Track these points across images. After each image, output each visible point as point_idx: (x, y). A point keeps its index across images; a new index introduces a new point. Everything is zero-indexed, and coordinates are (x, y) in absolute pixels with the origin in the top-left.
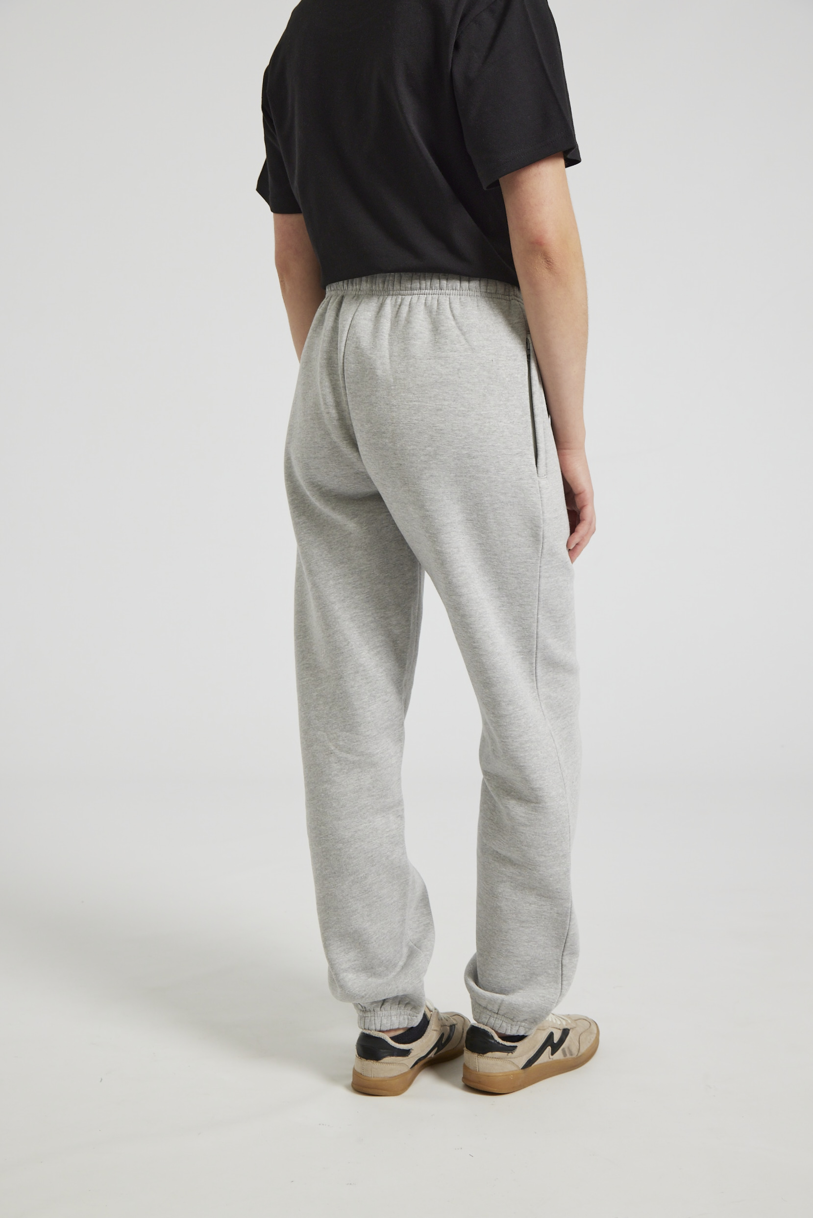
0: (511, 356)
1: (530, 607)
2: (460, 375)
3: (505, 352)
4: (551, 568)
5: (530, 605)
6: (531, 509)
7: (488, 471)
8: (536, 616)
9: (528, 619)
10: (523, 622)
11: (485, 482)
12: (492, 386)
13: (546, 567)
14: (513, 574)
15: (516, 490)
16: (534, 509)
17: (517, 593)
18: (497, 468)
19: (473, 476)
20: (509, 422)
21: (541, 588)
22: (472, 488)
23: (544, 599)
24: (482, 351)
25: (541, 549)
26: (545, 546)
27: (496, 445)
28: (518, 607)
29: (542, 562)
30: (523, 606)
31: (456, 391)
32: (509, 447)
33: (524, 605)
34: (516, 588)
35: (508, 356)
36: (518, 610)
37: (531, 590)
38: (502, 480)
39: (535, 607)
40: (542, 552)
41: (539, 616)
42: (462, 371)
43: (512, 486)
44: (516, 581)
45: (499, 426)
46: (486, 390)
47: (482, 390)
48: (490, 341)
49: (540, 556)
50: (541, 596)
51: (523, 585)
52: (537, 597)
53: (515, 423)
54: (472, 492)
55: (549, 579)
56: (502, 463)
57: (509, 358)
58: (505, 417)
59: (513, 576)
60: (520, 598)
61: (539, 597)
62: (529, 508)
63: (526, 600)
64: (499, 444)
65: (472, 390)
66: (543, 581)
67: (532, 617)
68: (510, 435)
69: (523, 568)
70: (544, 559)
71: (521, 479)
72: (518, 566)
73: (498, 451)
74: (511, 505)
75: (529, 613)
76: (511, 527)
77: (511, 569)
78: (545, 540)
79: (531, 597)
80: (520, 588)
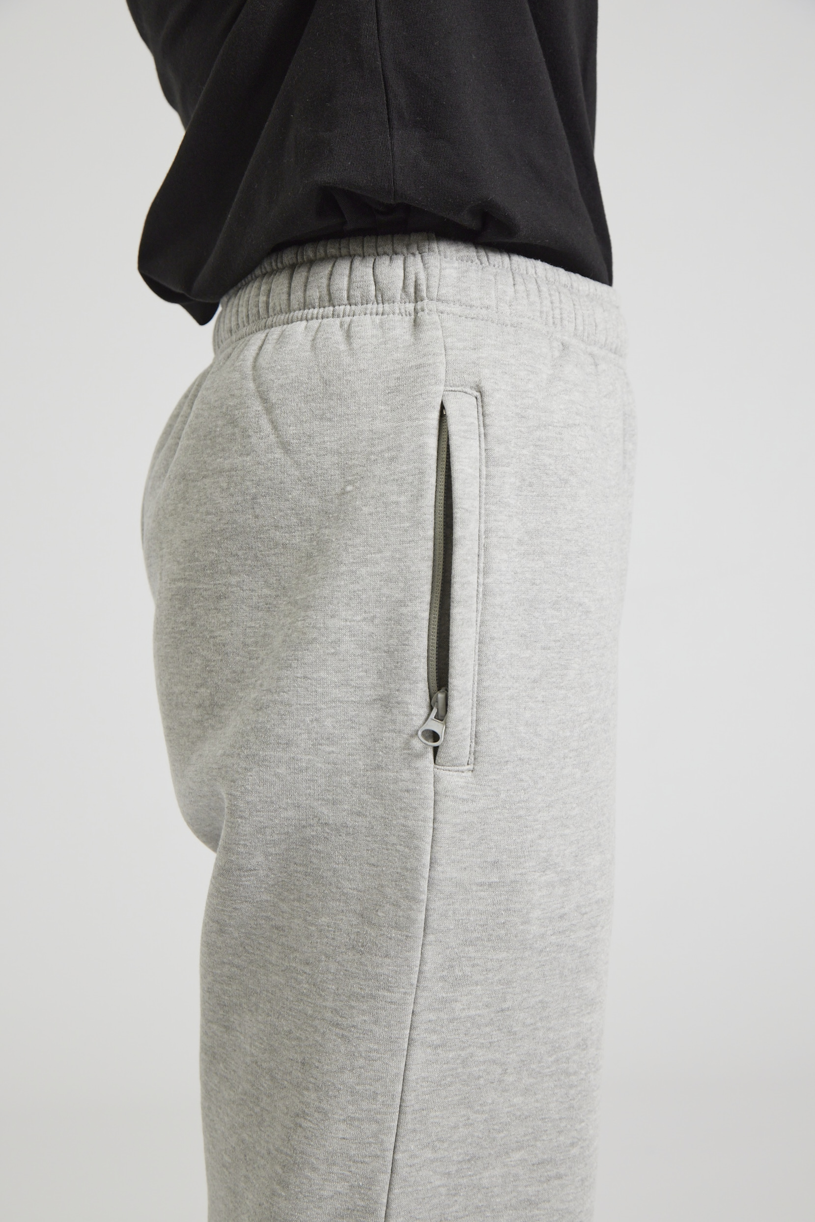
0: (382, 451)
1: (374, 1127)
2: (258, 511)
3: (364, 443)
4: (451, 1021)
5: (377, 1122)
6: (398, 847)
7: (290, 743)
8: (390, 1154)
9: (367, 1160)
10: (353, 1169)
11: (282, 770)
12: (327, 531)
13: (432, 1016)
14: (337, 1025)
15: (365, 797)
16: (407, 850)
17: (343, 1083)
18: (314, 736)
20: (359, 618)
21: (412, 1076)
23: (417, 1107)
24: (307, 448)
25: (418, 962)
27: (315, 676)
28: (343, 1126)
29: (421, 1001)
30: (356, 1123)
31: (251, 548)
32: (353, 683)
33: (358, 1119)
34: (342, 1070)
35: (372, 453)
36: (340, 1136)
37: (382, 1078)
38: (330, 767)
39: (389, 1128)
40: (420, 972)
41: (399, 1156)
42: (261, 500)
43: (354, 785)
44: (343, 1049)
45: (326, 629)
46: (315, 543)
47: (305, 544)
48: (330, 420)
49: (415, 982)
50: (410, 1097)
51: (361, 1062)
52: (398, 1101)
53: (377, 621)
55: (439, 1051)
56: (328, 722)
57: (373, 457)
58: (348, 604)
60: (349, 1098)
61: (402, 1100)
62: (393, 844)
63: (365, 1105)
64: (323, 674)
65: (284, 545)
66: (419, 1054)
67: (377, 1156)
68: (358, 652)
69: (364, 1012)
70: (425, 994)
71: (378, 767)
72: (353, 1003)
73: (320, 690)
74: (348, 834)
75: (370, 1143)
76: (344, 894)
77: (335, 1011)
78: (431, 938)
79: (380, 1099)
80: (351, 1071)
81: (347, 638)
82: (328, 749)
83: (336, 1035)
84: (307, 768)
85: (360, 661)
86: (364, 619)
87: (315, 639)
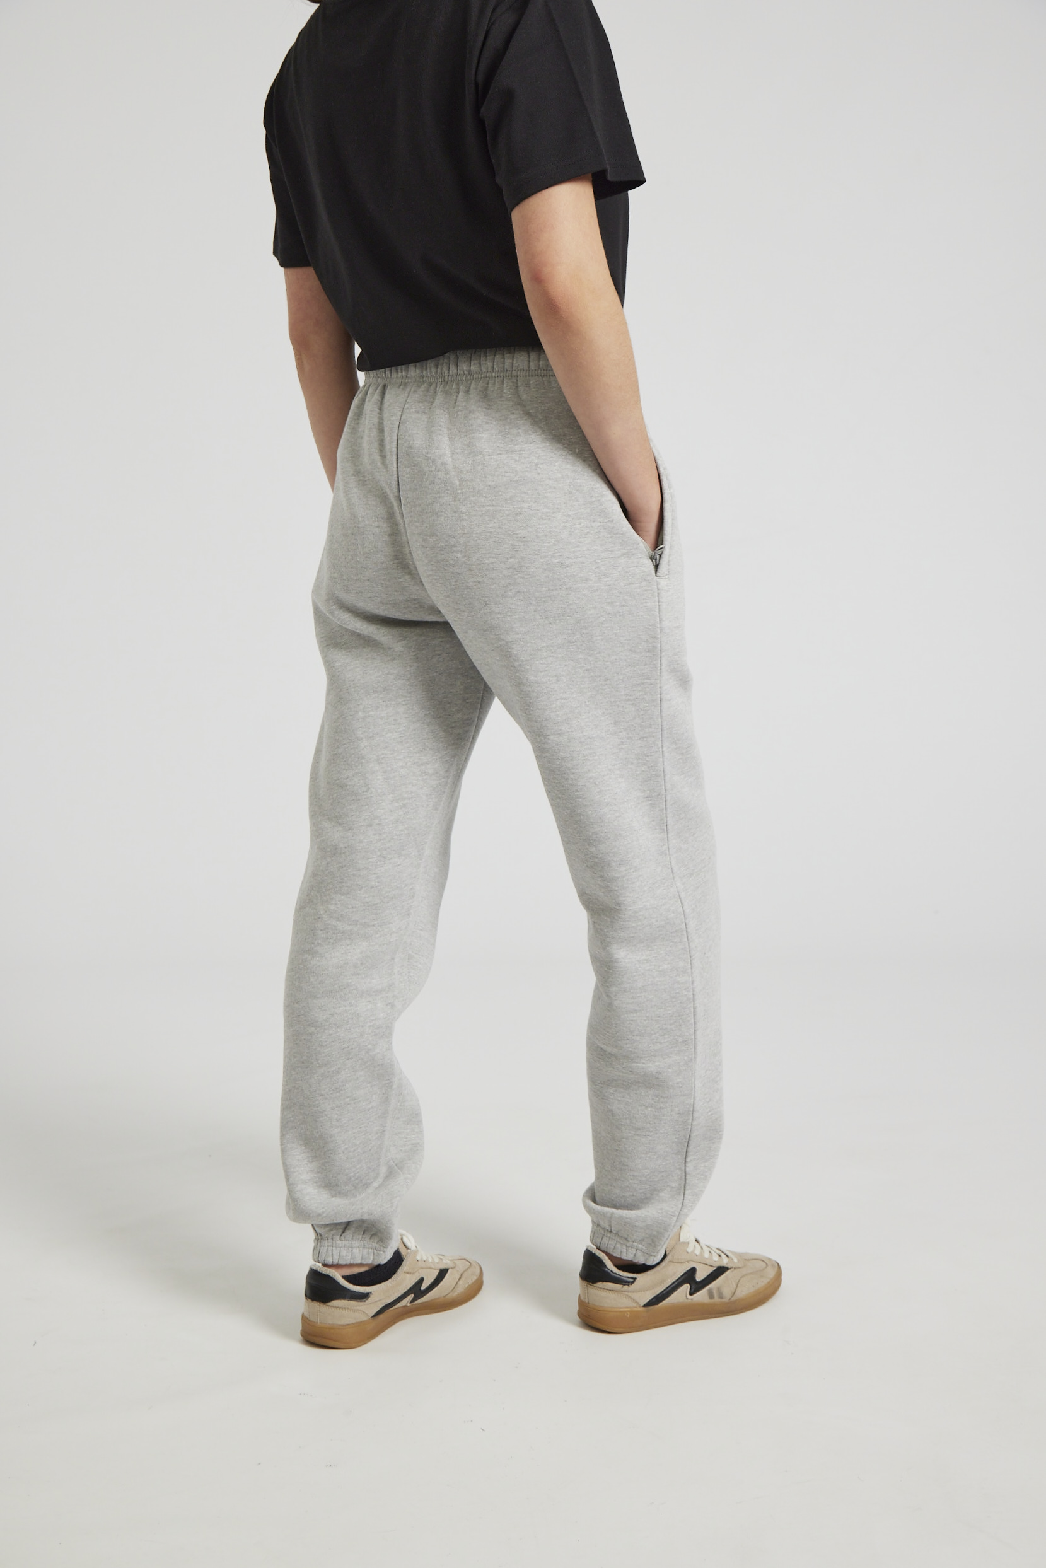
1: (652, 739)
2: (539, 471)
5: (653, 737)
6: (645, 617)
7: (587, 580)
8: (661, 749)
9: (652, 754)
11: (586, 592)
12: (578, 481)
13: (668, 687)
14: (629, 700)
15: (626, 597)
16: (649, 617)
19: (570, 588)
20: (606, 521)
21: (664, 715)
22: (571, 602)
23: (668, 727)
25: (659, 666)
26: (663, 662)
27: (592, 548)
28: (639, 742)
29: (662, 681)
30: (645, 739)
31: (536, 490)
34: (634, 717)
36: (639, 746)
39: (659, 738)
40: (661, 670)
41: (665, 749)
42: (541, 466)
44: (633, 709)
46: (572, 487)
47: (567, 487)
49: (659, 674)
50: (665, 723)
51: (642, 713)
52: (660, 726)
54: (571, 607)
56: (603, 568)
58: (599, 515)
59: (630, 702)
60: (640, 729)
61: (662, 726)
62: (642, 616)
63: (647, 730)
64: (595, 547)
65: (555, 488)
66: (666, 706)
67: (656, 751)
68: (609, 536)
69: (639, 691)
70: (664, 678)
72: (635, 689)
74: (620, 616)
75: (652, 747)
76: (621, 643)
77: (627, 695)
78: (663, 654)
79: (653, 726)
80: (639, 717)
81: (602, 530)
82: (605, 580)
83: (629, 704)
84: (597, 590)
85: (610, 540)
86: (609, 521)
87: (588, 533)
